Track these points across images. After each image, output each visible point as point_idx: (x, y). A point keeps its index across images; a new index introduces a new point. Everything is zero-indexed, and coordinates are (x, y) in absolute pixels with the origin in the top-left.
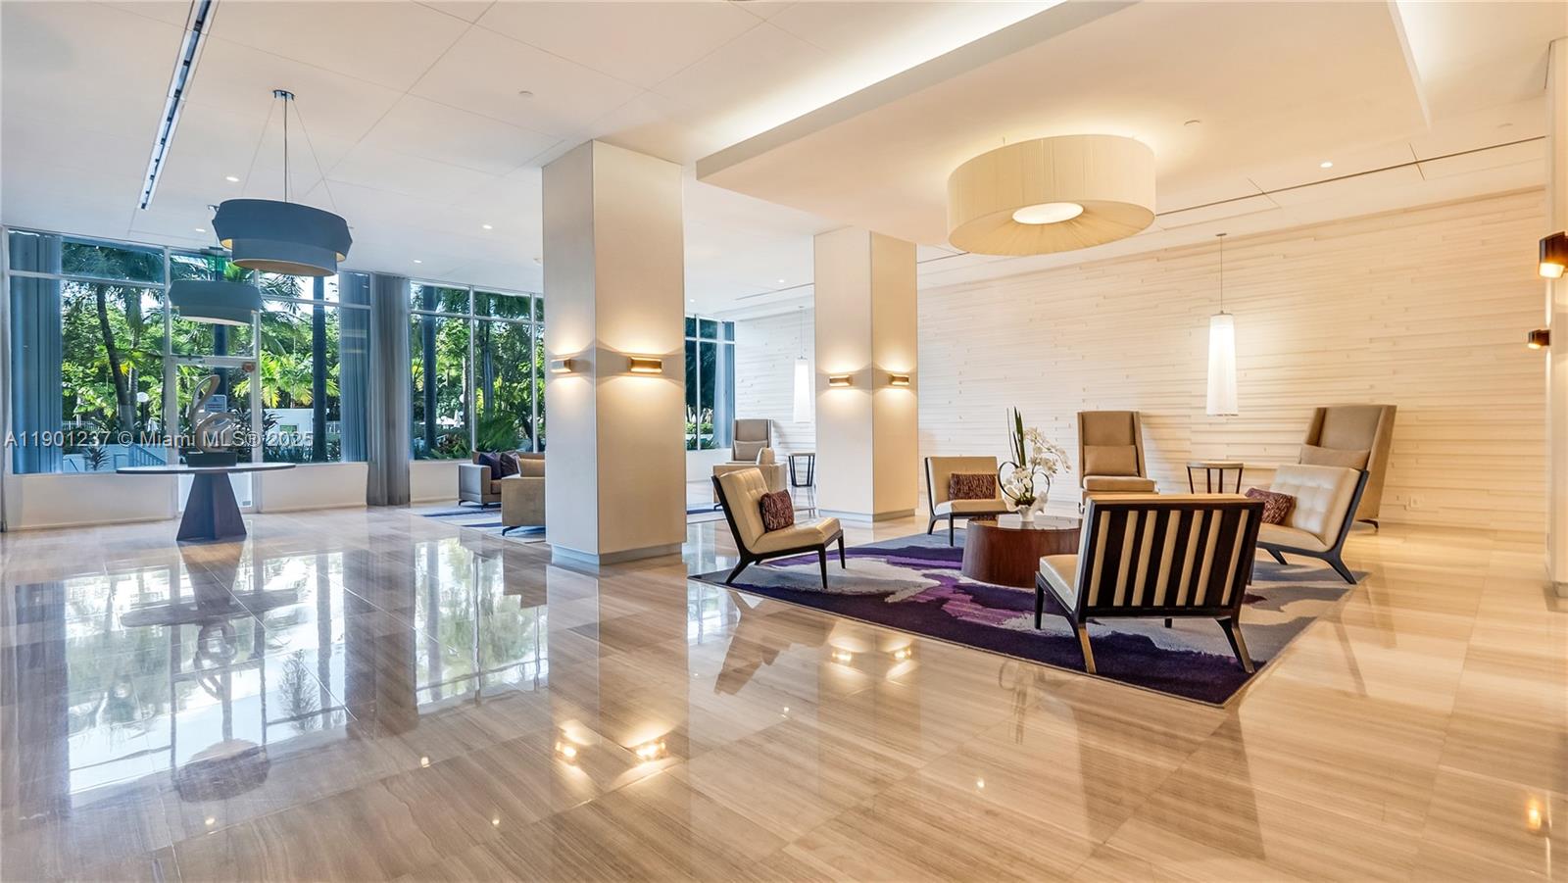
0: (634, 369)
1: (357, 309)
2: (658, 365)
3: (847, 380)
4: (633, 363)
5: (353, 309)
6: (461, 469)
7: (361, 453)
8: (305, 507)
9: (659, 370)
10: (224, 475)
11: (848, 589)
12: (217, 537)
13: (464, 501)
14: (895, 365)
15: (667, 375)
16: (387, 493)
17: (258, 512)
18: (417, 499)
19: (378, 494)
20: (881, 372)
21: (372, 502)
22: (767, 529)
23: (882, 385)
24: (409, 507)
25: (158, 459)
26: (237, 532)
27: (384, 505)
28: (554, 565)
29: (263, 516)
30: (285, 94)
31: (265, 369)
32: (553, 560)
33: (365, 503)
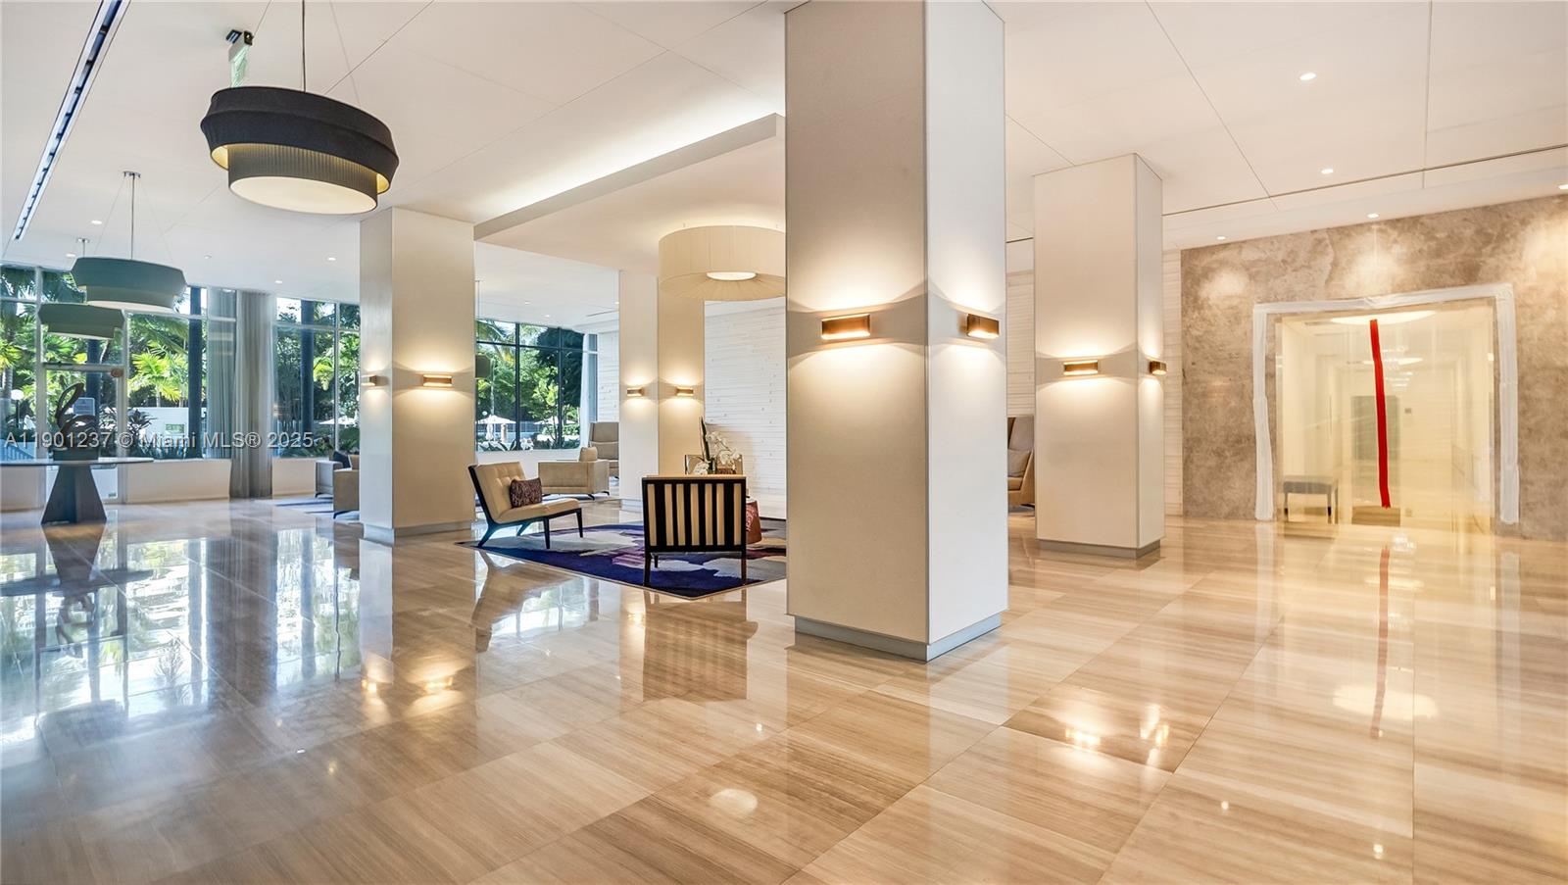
0: (426, 384)
1: (224, 322)
2: (449, 381)
3: (640, 391)
4: (426, 380)
5: (221, 322)
6: (318, 465)
7: (225, 452)
8: (168, 499)
9: (450, 385)
10: (87, 469)
11: (562, 549)
12: (78, 520)
13: (320, 494)
14: (681, 377)
15: (456, 388)
16: (250, 486)
17: (123, 503)
18: (278, 493)
19: (240, 487)
20: (668, 385)
21: (235, 495)
22: (513, 506)
23: (668, 396)
24: (271, 498)
25: (25, 454)
26: (97, 516)
27: (245, 497)
28: (366, 539)
29: (128, 506)
30: (134, 174)
31: (153, 366)
32: (365, 536)
33: (228, 495)
